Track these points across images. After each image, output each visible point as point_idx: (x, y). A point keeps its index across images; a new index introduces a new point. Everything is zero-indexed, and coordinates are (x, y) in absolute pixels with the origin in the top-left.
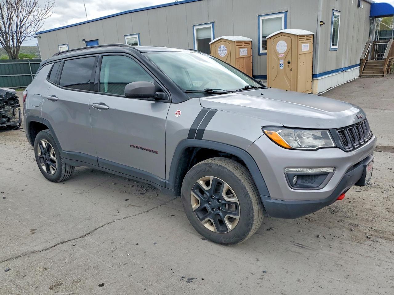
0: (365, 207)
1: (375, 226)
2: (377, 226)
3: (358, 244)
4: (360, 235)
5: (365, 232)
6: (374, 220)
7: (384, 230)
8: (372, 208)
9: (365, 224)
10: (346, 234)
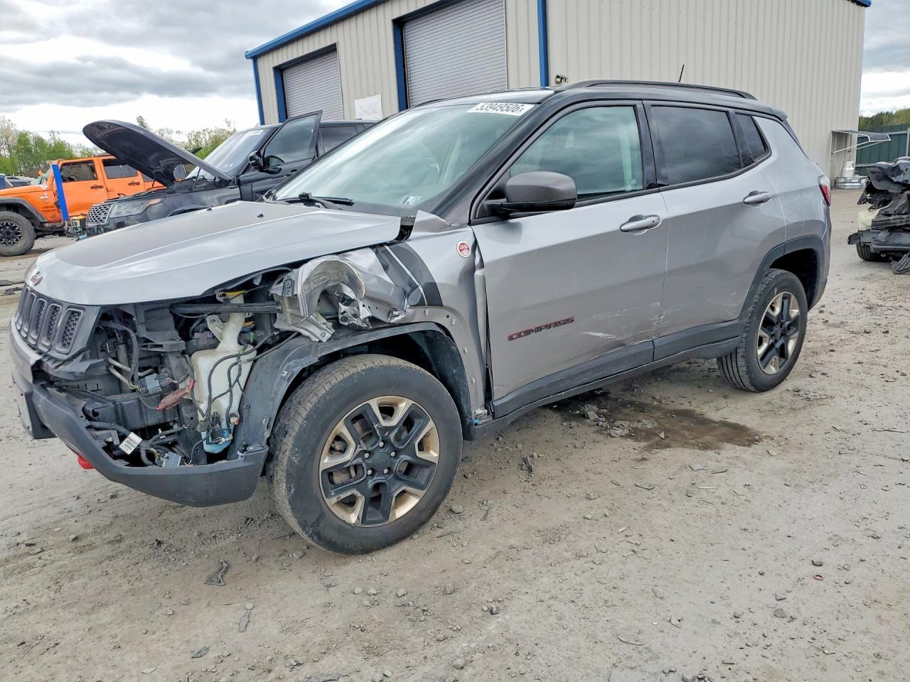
0: (112, 609)
1: (40, 576)
2: (34, 578)
3: (38, 524)
4: (51, 540)
5: (49, 551)
6: (54, 587)
7: (13, 579)
8: (93, 617)
9: (62, 566)
10: (76, 528)
